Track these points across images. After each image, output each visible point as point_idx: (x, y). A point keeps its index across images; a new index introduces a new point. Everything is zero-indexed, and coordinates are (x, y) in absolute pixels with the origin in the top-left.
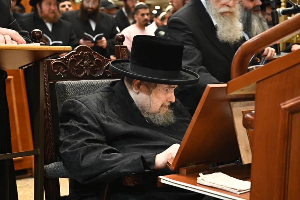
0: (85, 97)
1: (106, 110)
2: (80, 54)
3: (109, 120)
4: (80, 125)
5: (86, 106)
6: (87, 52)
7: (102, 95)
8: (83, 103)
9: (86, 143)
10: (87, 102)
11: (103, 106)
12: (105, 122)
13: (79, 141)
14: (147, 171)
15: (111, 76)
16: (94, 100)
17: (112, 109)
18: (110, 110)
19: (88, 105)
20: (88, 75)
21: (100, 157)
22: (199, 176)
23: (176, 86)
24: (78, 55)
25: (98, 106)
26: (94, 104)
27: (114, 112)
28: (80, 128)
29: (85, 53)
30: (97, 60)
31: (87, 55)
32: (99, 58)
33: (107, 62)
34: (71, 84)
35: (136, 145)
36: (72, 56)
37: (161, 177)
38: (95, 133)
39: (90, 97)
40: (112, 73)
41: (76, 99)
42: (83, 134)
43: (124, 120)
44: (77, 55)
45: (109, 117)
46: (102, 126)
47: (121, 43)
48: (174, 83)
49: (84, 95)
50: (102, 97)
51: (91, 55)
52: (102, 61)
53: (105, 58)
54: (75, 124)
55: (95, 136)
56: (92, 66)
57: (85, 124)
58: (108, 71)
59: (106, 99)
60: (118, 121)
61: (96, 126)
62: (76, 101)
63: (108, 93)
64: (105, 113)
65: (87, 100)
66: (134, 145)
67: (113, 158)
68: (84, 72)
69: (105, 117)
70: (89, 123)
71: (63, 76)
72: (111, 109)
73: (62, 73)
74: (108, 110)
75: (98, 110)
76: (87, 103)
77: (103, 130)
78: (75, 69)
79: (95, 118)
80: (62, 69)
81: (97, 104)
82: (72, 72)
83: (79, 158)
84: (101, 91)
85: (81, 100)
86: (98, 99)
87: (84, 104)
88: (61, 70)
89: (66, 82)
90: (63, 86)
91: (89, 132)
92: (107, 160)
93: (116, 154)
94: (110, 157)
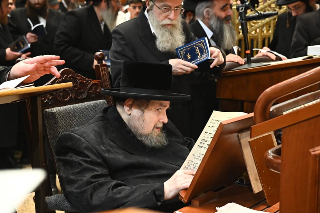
0: (82, 129)
1: (104, 141)
2: (64, 78)
3: (109, 151)
4: (82, 160)
5: (85, 139)
6: (71, 75)
7: (97, 125)
8: (81, 136)
9: (93, 180)
10: (85, 135)
11: (101, 137)
12: (107, 155)
13: (85, 179)
14: (159, 204)
15: (95, 96)
16: (91, 132)
17: (110, 139)
18: (108, 141)
19: (87, 138)
20: (73, 98)
21: (111, 194)
24: (63, 79)
25: (96, 138)
26: (92, 136)
27: (112, 141)
28: (82, 163)
29: (69, 76)
30: (81, 83)
31: (71, 78)
32: (81, 80)
33: (90, 82)
34: (61, 111)
35: (139, 175)
36: (57, 81)
37: (176, 212)
38: (97, 167)
39: (86, 129)
40: (95, 94)
41: (72, 132)
43: (123, 148)
44: (61, 79)
45: (108, 148)
46: (104, 159)
47: (101, 62)
49: (80, 127)
50: (99, 127)
51: (75, 77)
52: (85, 82)
53: (87, 79)
54: (76, 158)
55: (99, 170)
56: (77, 88)
57: (87, 159)
58: (91, 91)
59: (102, 129)
60: (117, 151)
61: (99, 160)
62: (73, 135)
63: (102, 122)
64: (103, 144)
65: (84, 132)
66: (137, 176)
67: (123, 194)
68: (69, 96)
69: (106, 150)
70: (91, 157)
71: (50, 103)
72: (108, 139)
73: (48, 99)
74: (106, 141)
75: (97, 143)
76: (85, 137)
77: (105, 163)
78: (61, 94)
79: (96, 152)
80: (49, 95)
81: (95, 136)
82: (58, 98)
83: (88, 196)
84: (96, 121)
85: (78, 134)
86: (95, 130)
87: (83, 138)
88: (47, 97)
89: (55, 109)
90: (53, 114)
91: (92, 167)
92: (118, 196)
93: (123, 187)
94: (120, 192)
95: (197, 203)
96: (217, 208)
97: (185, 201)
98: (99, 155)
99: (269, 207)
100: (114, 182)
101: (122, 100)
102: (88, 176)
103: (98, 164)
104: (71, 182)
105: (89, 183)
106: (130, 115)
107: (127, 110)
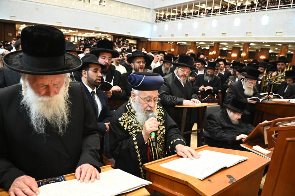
3: (223, 122)
21: (221, 134)
22: (253, 147)
23: (242, 114)
26: (219, 116)
48: (242, 113)
57: (216, 122)
61: (219, 123)
67: (225, 135)
77: (222, 125)
92: (223, 135)
95: (247, 143)
99: (269, 149)
101: (229, 109)
102: (216, 128)
103: (219, 125)
106: (230, 113)
107: (229, 112)
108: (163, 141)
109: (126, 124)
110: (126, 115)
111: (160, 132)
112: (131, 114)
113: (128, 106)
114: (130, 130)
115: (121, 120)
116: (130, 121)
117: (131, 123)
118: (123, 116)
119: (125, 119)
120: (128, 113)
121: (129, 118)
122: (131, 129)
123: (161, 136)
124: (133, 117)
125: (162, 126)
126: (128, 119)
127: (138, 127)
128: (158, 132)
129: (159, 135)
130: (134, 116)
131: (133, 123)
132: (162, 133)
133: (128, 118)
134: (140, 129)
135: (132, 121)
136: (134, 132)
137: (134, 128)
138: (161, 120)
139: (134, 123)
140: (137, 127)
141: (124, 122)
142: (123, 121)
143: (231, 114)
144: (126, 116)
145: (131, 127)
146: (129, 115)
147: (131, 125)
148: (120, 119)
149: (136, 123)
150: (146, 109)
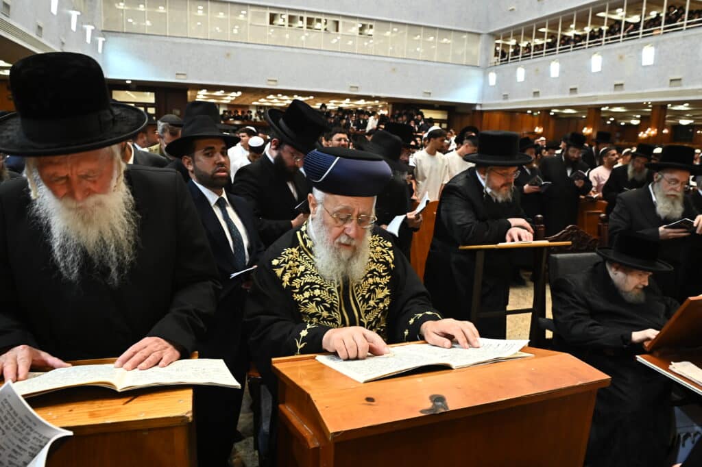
0: (574, 276)
1: (591, 289)
9: (575, 316)
10: (576, 282)
12: (590, 300)
14: (625, 346)
16: (581, 280)
22: (671, 364)
26: (581, 283)
37: (637, 356)
42: (573, 308)
45: (592, 295)
55: (582, 310)
57: (574, 300)
72: (595, 288)
79: (582, 296)
86: (584, 279)
89: (558, 256)
90: (556, 259)
91: (576, 306)
92: (593, 332)
93: (598, 327)
94: (594, 330)
95: (657, 354)
96: (672, 363)
97: (647, 350)
98: (584, 298)
100: (591, 322)
104: (560, 314)
105: (572, 318)
106: (616, 274)
107: (613, 270)
108: (381, 327)
109: (289, 274)
110: (292, 253)
111: (377, 304)
112: (304, 251)
113: (302, 234)
114: (297, 290)
115: (278, 265)
116: (302, 268)
117: (303, 274)
118: (285, 254)
119: (287, 263)
120: (299, 250)
121: (299, 262)
122: (301, 288)
123: (379, 313)
124: (308, 258)
125: (383, 288)
126: (297, 263)
127: (317, 284)
128: (372, 303)
129: (373, 309)
130: (312, 256)
131: (306, 274)
132: (381, 305)
133: (297, 261)
134: (324, 290)
135: (306, 270)
136: (307, 294)
137: (308, 286)
138: (383, 274)
139: (310, 274)
140: (315, 284)
141: (285, 268)
142: (282, 267)
143: (617, 276)
144: (291, 256)
145: (301, 283)
146: (300, 254)
147: (302, 278)
148: (275, 262)
149: (313, 275)
150: (337, 241)
